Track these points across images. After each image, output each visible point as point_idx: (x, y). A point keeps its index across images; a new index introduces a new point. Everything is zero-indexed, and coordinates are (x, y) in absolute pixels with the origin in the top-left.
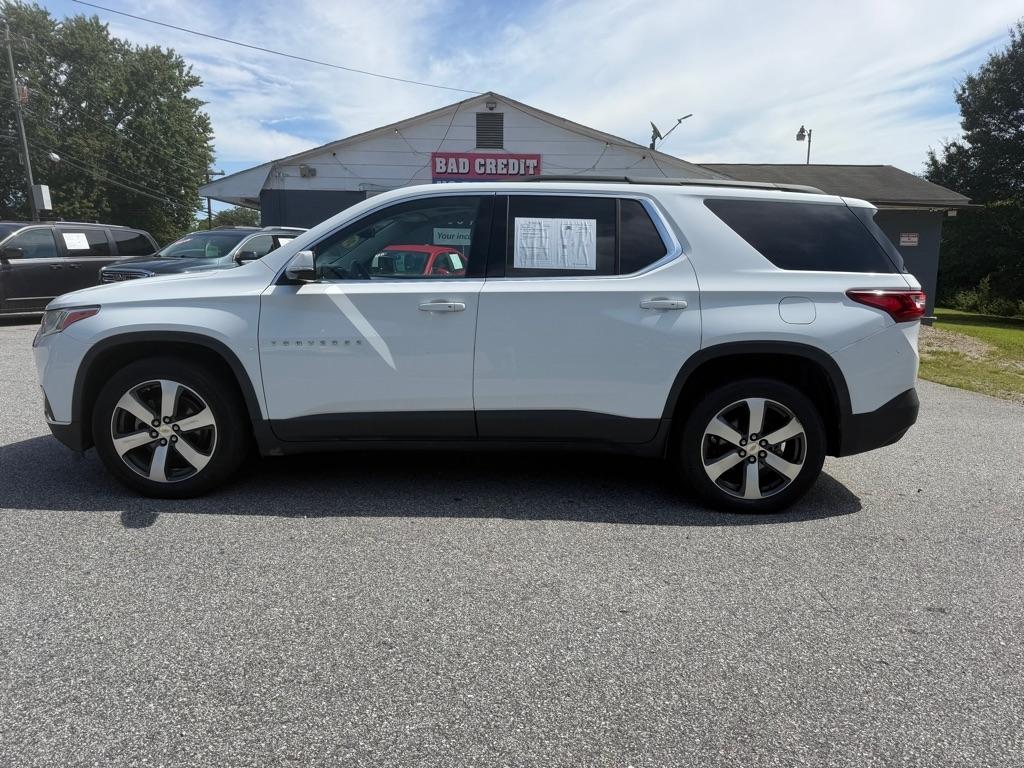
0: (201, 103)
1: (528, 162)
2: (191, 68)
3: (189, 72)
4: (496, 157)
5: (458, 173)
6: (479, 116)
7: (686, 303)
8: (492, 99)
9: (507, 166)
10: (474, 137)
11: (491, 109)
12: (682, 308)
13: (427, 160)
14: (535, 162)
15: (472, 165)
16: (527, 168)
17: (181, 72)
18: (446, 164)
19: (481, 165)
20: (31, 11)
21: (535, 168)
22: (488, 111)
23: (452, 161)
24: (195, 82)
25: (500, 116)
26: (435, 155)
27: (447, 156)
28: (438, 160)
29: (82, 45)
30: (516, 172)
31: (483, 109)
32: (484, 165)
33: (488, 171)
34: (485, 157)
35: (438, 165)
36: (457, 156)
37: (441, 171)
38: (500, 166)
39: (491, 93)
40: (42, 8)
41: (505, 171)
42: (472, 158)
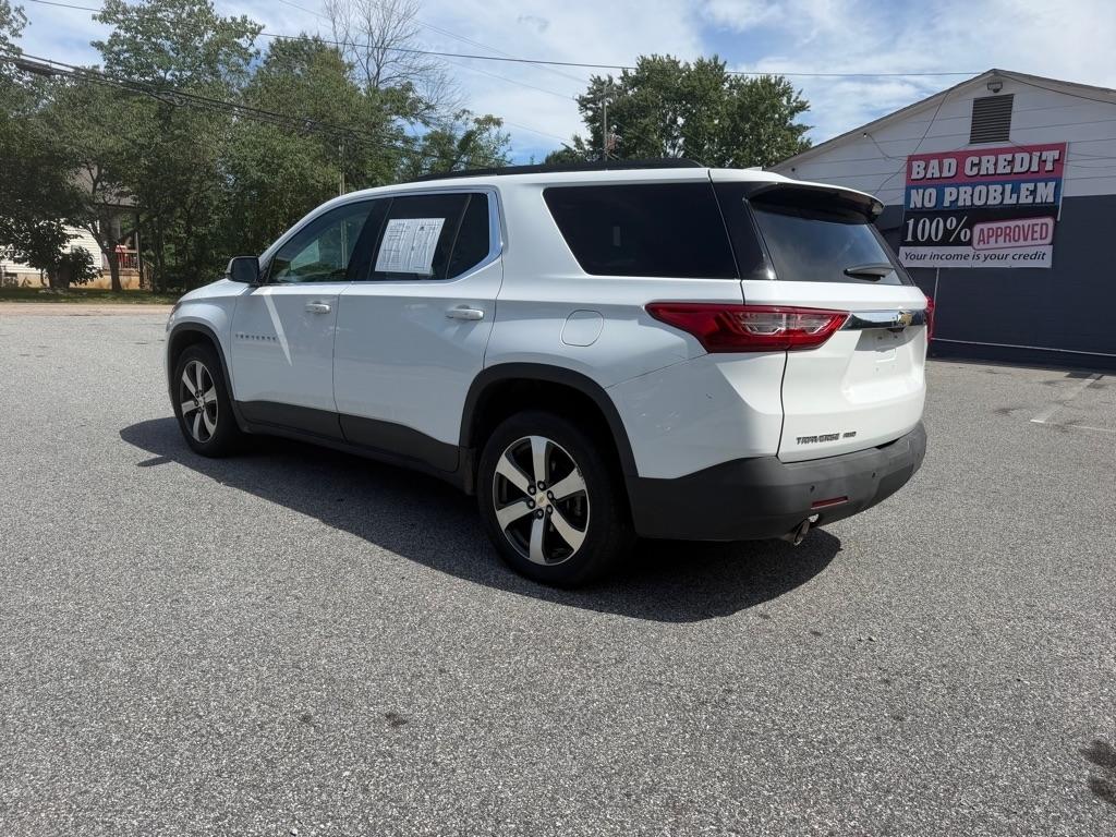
0: (806, 128)
1: (1045, 154)
2: (800, 93)
3: (797, 98)
4: (996, 153)
5: (941, 177)
6: (977, 102)
7: (481, 314)
8: (996, 77)
9: (1011, 163)
10: (969, 131)
11: (996, 91)
12: (477, 319)
13: (902, 165)
14: (1056, 154)
15: (961, 166)
16: (1042, 162)
17: (789, 100)
18: (926, 168)
19: (973, 165)
20: (663, 62)
21: (1055, 161)
22: (991, 94)
23: (934, 163)
24: (802, 107)
25: (1010, 98)
26: (912, 159)
27: (927, 158)
28: (915, 164)
29: (694, 87)
30: (1025, 168)
31: (985, 93)
32: (979, 164)
33: (983, 172)
34: (979, 153)
35: (915, 170)
36: (941, 157)
37: (918, 177)
38: (1001, 163)
39: (995, 71)
40: (672, 58)
41: (1008, 170)
42: (960, 157)
